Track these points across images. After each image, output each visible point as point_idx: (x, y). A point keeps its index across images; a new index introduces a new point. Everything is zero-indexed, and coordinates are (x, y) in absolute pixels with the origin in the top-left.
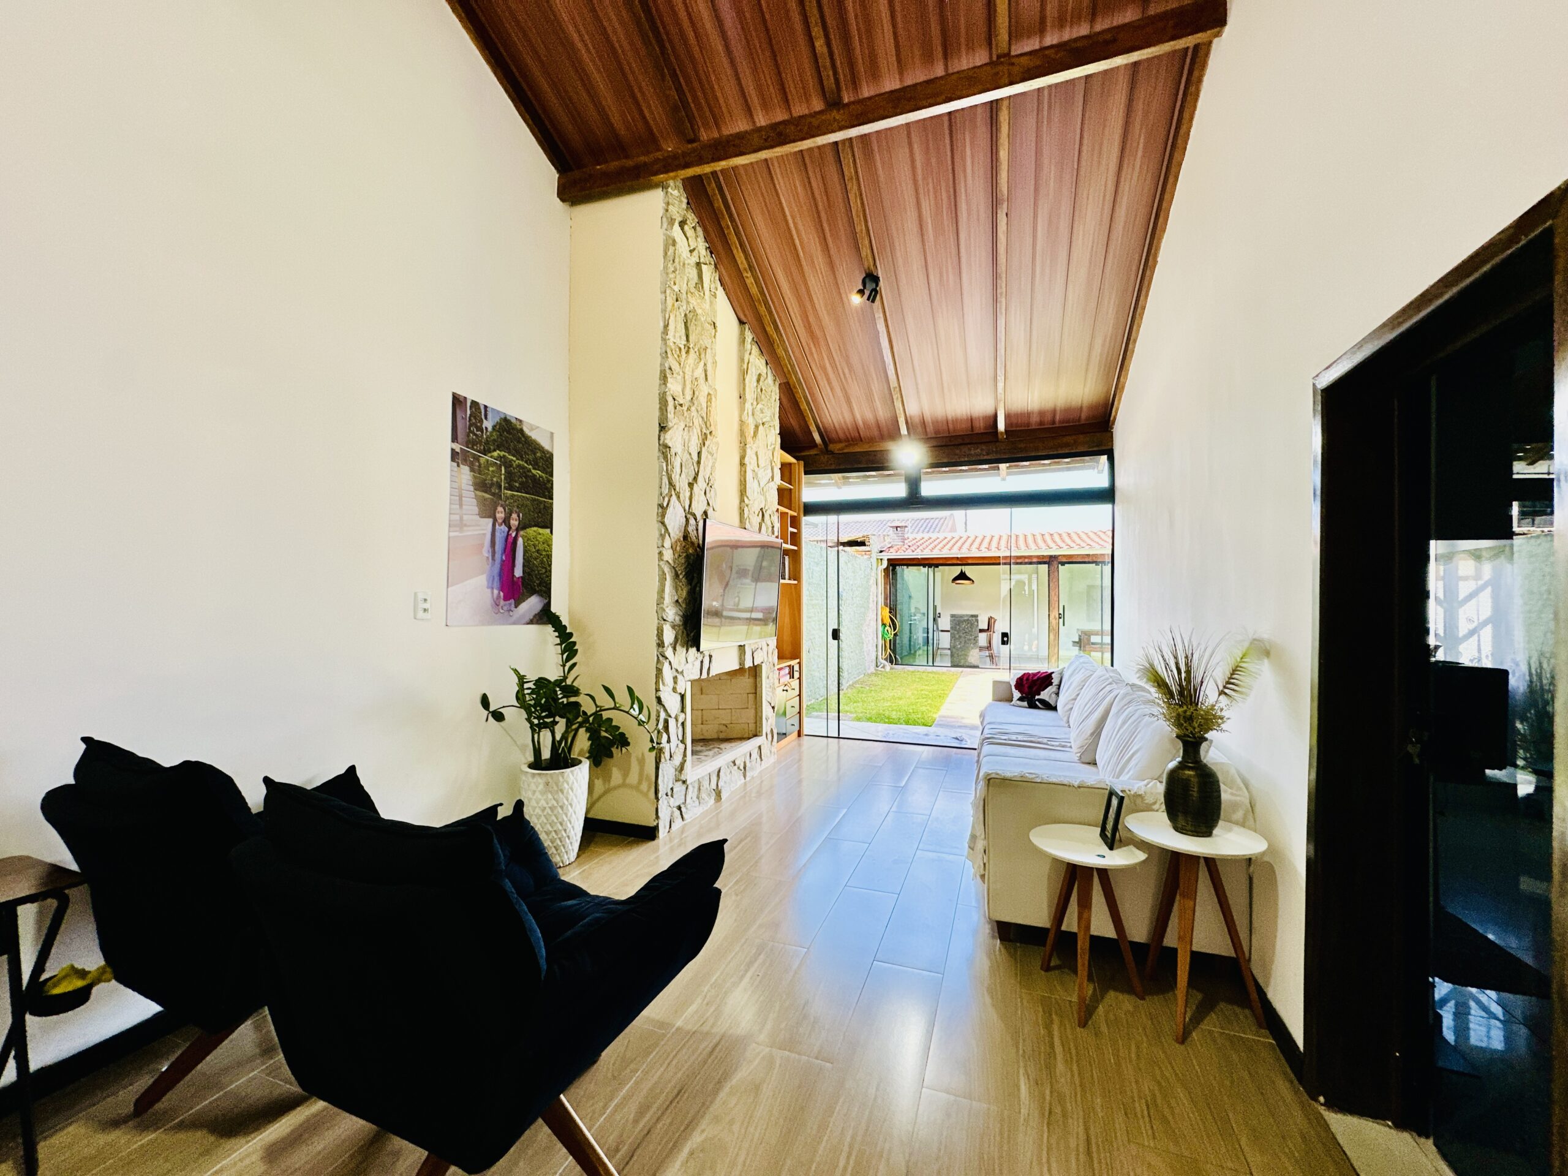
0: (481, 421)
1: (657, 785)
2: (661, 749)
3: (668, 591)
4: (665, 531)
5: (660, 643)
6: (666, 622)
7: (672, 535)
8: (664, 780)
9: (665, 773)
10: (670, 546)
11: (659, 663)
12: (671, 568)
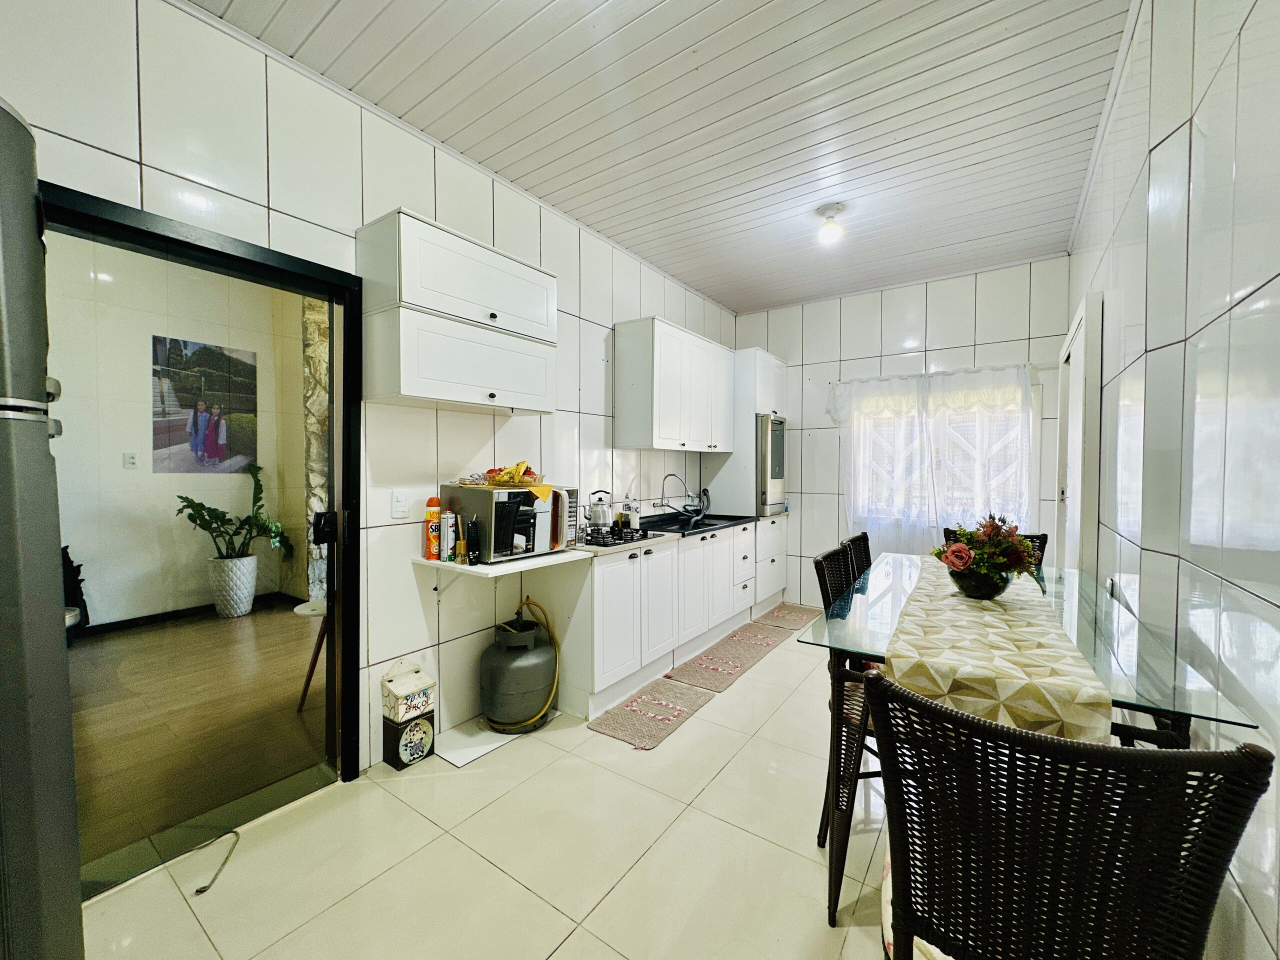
0: (182, 351)
1: (308, 575)
2: (309, 553)
3: (315, 451)
4: (308, 413)
5: (309, 485)
6: (313, 471)
7: (317, 414)
8: (314, 573)
9: (316, 568)
10: (316, 422)
11: (308, 497)
12: (319, 436)
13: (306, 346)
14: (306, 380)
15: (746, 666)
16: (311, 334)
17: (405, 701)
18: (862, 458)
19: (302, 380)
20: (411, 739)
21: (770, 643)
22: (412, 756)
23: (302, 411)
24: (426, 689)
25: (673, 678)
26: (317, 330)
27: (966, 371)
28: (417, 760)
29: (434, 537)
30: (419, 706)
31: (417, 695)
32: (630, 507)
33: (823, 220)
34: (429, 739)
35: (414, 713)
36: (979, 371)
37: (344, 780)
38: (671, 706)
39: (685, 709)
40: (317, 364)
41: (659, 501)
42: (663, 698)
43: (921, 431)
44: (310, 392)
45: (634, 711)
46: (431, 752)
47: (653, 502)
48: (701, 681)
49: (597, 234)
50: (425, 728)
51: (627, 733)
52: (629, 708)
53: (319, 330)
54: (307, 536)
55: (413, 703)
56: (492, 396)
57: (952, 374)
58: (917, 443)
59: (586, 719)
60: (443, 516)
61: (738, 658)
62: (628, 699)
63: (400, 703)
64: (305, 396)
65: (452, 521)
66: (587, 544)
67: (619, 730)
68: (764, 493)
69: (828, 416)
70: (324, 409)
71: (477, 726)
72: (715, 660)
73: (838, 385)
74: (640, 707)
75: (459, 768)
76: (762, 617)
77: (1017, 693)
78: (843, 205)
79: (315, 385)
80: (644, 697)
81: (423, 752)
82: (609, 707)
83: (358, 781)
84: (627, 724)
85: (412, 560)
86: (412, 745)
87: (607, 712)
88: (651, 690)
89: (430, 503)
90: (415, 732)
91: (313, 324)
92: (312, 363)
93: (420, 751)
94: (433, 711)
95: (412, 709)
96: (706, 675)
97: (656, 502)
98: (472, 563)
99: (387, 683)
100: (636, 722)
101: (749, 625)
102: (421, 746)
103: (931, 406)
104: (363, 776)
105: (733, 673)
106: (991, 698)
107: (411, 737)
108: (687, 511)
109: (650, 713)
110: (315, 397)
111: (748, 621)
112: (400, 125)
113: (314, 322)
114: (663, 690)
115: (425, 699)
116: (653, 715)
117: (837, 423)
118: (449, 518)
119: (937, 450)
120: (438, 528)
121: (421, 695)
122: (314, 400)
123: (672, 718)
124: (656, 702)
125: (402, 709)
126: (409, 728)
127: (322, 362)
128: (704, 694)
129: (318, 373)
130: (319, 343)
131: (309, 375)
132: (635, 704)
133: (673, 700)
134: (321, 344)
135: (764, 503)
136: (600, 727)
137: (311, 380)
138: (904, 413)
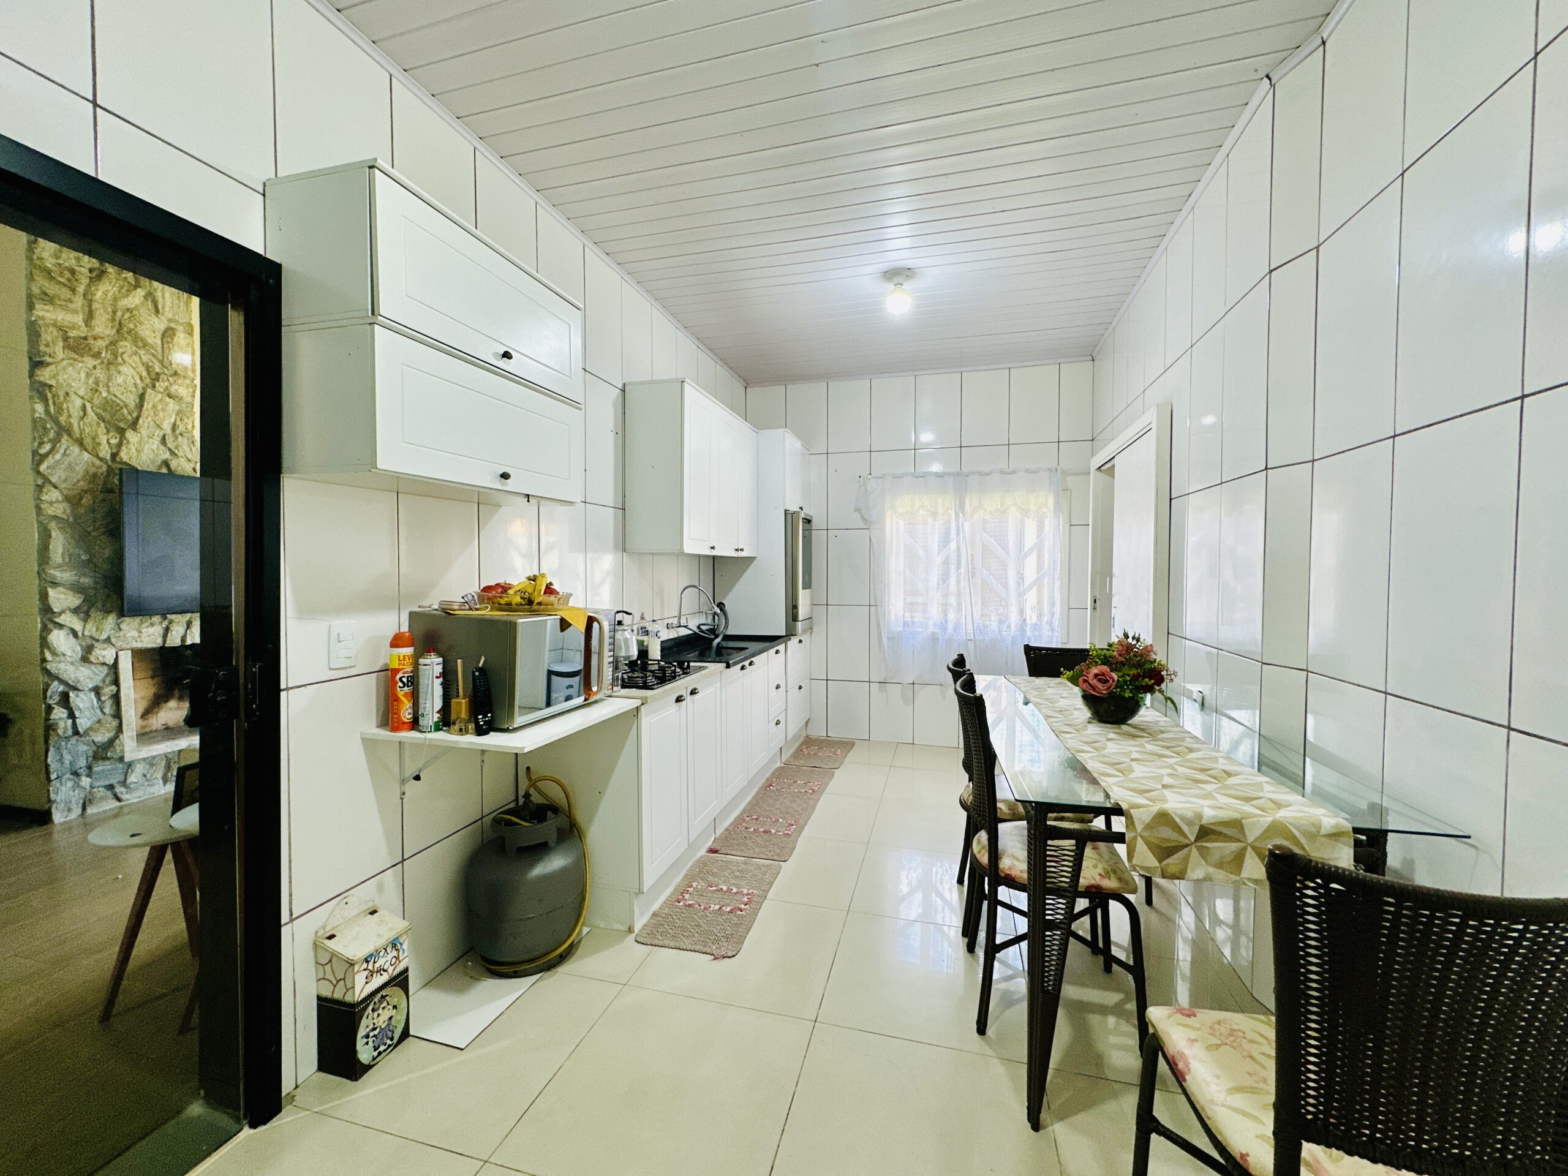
1: (47, 766)
2: (49, 728)
3: (60, 551)
4: (43, 483)
5: (46, 610)
6: (55, 584)
7: (63, 486)
8: (61, 760)
9: (65, 752)
10: (60, 499)
11: (45, 630)
12: (71, 525)
13: (36, 364)
14: (37, 424)
15: (801, 822)
16: (47, 345)
17: (365, 965)
18: (895, 566)
19: (29, 424)
20: (374, 1024)
21: (816, 788)
22: (375, 1050)
23: (30, 478)
24: (398, 938)
25: (720, 852)
26: (60, 339)
27: (1002, 472)
28: (383, 1055)
29: (405, 695)
30: (385, 968)
31: (384, 951)
32: (647, 631)
33: (890, 286)
34: (401, 1015)
35: (379, 980)
36: (1013, 472)
37: (253, 1126)
38: (735, 890)
39: (755, 891)
40: (62, 399)
41: (675, 621)
42: (720, 881)
43: (958, 534)
44: (47, 447)
45: (690, 905)
46: (405, 1034)
47: (666, 622)
48: (757, 849)
49: (604, 257)
50: (396, 1000)
51: (694, 939)
52: (681, 904)
53: (66, 339)
54: (45, 698)
55: (377, 965)
56: (505, 476)
57: (987, 475)
58: (953, 545)
59: (630, 930)
60: (421, 661)
61: (788, 813)
62: (675, 890)
63: (356, 970)
64: (35, 453)
65: (439, 669)
66: (623, 687)
67: (682, 937)
68: (795, 607)
69: (857, 515)
70: (79, 477)
71: (466, 974)
72: (761, 819)
73: (869, 479)
74: (696, 899)
75: (462, 1049)
76: (792, 756)
77: (1265, 832)
78: (913, 272)
79: (59, 436)
80: (695, 884)
81: (392, 1039)
82: (655, 907)
83: (281, 1119)
84: (689, 926)
85: (361, 733)
86: (376, 1032)
87: (654, 915)
88: (699, 873)
89: (397, 642)
90: (380, 1011)
91: (51, 329)
92: (49, 395)
93: (388, 1038)
94: (406, 970)
95: (375, 975)
96: (759, 840)
97: (670, 623)
98: (480, 732)
99: (327, 942)
100: (699, 921)
101: (781, 768)
102: (389, 1031)
103: (968, 508)
104: (289, 1107)
105: (790, 833)
106: (1239, 841)
107: (374, 1021)
108: (702, 631)
109: (712, 906)
110: (58, 456)
111: (778, 765)
112: (338, 23)
113: (55, 325)
114: (715, 870)
115: (395, 953)
116: (717, 907)
117: (867, 524)
118: (433, 665)
119: (972, 556)
120: (413, 681)
121: (389, 950)
122: (58, 462)
123: (743, 906)
124: (714, 888)
125: (360, 978)
126: (370, 1008)
127: (73, 396)
128: (768, 866)
129: (65, 414)
130: (65, 363)
131: (43, 416)
132: (687, 896)
133: (733, 881)
134: (72, 365)
135: (795, 618)
136: (654, 937)
137: (49, 426)
138: (939, 515)
